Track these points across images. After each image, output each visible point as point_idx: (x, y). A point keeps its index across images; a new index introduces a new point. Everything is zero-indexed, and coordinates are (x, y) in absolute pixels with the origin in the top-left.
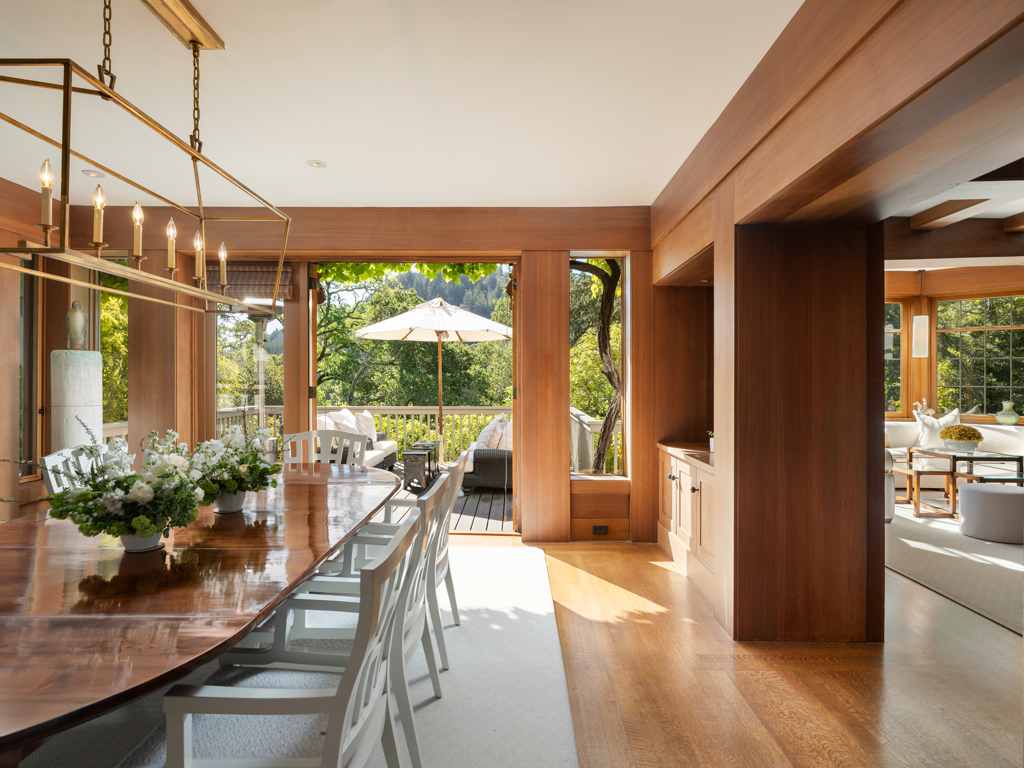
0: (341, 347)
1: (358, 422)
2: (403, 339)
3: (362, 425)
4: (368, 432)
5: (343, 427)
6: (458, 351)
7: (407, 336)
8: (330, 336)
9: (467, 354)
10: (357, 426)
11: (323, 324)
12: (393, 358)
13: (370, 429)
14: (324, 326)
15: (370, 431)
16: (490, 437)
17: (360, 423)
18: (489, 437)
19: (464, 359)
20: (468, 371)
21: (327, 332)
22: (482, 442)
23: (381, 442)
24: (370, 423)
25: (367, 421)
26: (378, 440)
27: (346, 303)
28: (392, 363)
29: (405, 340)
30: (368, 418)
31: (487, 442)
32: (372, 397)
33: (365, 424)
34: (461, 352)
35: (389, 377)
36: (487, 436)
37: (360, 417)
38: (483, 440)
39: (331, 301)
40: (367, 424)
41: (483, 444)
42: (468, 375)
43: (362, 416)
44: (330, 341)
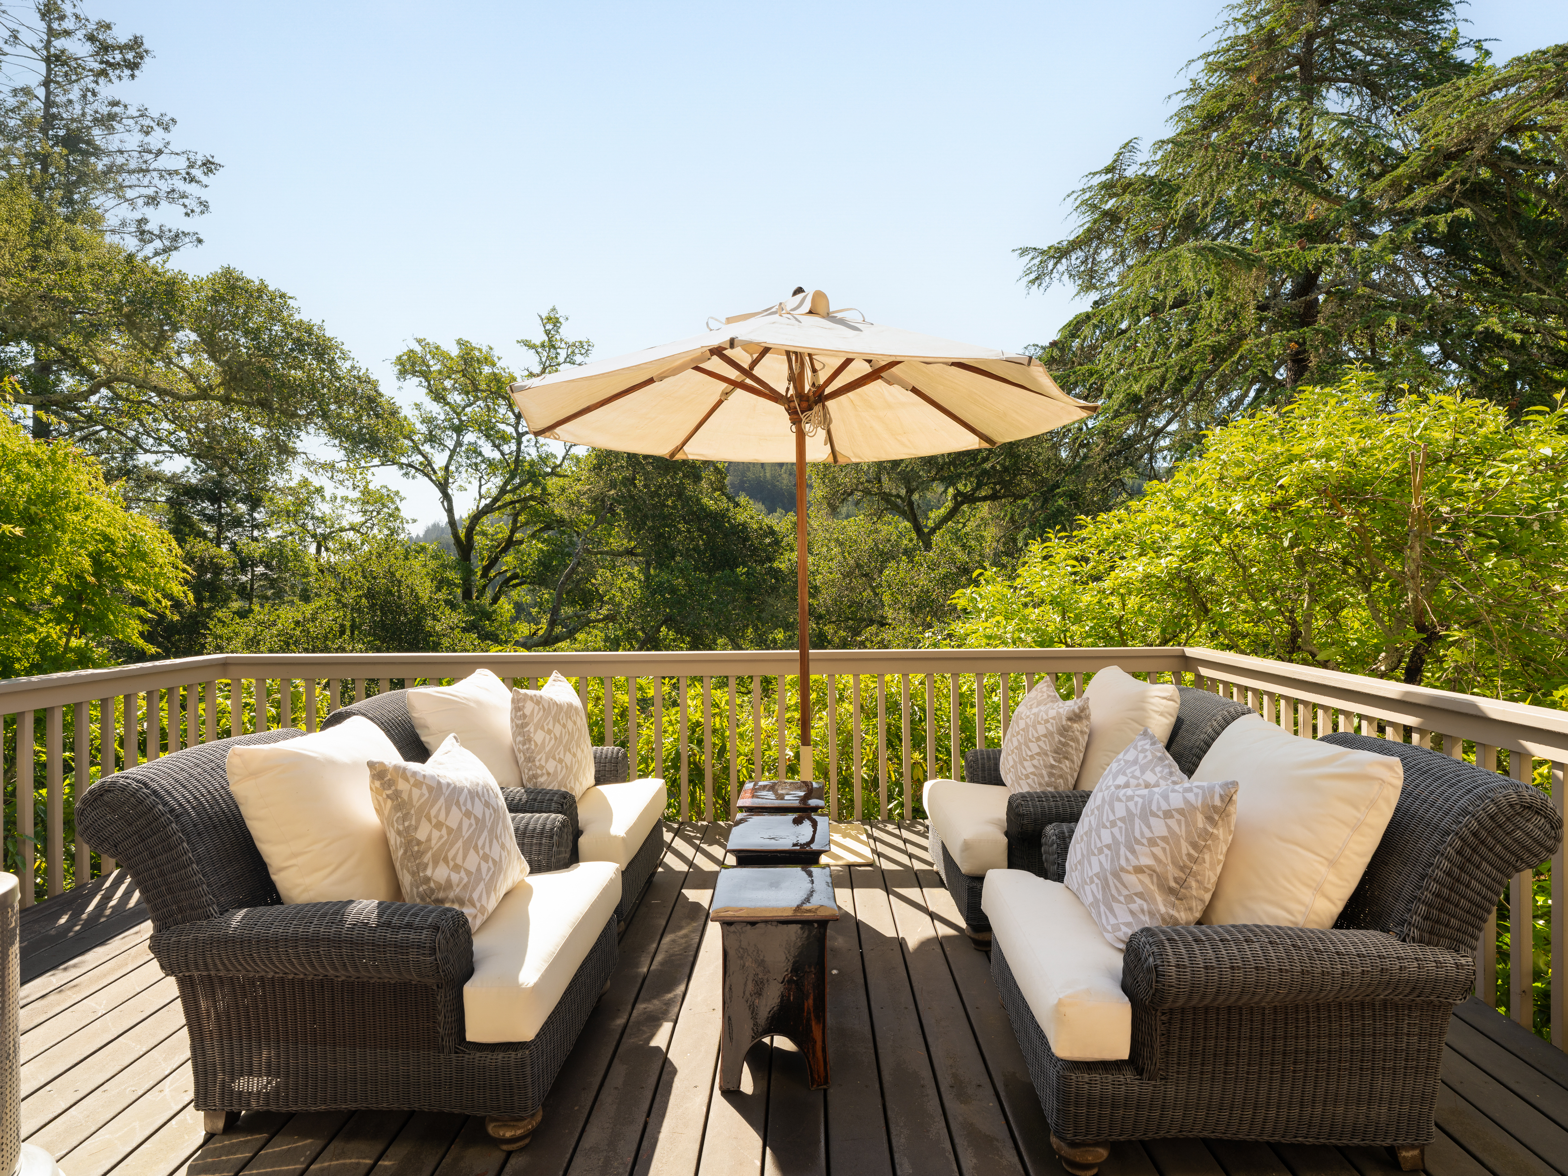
0: (541, 530)
1: (523, 726)
2: (673, 454)
3: (539, 737)
4: (561, 761)
5: (416, 792)
6: (755, 527)
7: (684, 443)
8: (523, 509)
9: (772, 532)
10: (519, 739)
11: (509, 488)
12: (633, 544)
13: (567, 749)
14: (510, 491)
15: (568, 758)
16: (1194, 845)
17: (531, 728)
18: (1185, 847)
19: (768, 541)
20: (776, 565)
21: (518, 501)
22: (1139, 870)
23: (609, 790)
24: (570, 725)
25: (556, 720)
26: (600, 779)
27: (549, 451)
28: (630, 552)
29: (679, 457)
30: (559, 707)
31: (1172, 872)
32: (593, 615)
33: (549, 732)
34: (761, 529)
35: (625, 576)
36: (1170, 839)
37: (529, 707)
38: (1146, 861)
39: (522, 447)
40: (558, 730)
41: (1145, 879)
42: (776, 573)
43: (538, 701)
44: (522, 518)
